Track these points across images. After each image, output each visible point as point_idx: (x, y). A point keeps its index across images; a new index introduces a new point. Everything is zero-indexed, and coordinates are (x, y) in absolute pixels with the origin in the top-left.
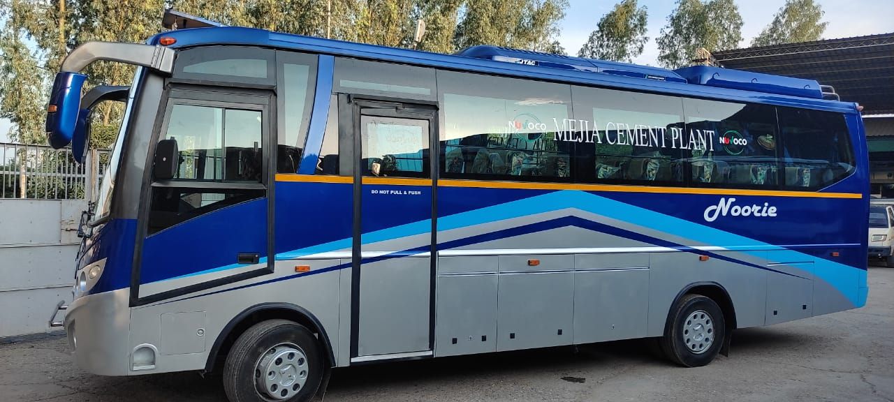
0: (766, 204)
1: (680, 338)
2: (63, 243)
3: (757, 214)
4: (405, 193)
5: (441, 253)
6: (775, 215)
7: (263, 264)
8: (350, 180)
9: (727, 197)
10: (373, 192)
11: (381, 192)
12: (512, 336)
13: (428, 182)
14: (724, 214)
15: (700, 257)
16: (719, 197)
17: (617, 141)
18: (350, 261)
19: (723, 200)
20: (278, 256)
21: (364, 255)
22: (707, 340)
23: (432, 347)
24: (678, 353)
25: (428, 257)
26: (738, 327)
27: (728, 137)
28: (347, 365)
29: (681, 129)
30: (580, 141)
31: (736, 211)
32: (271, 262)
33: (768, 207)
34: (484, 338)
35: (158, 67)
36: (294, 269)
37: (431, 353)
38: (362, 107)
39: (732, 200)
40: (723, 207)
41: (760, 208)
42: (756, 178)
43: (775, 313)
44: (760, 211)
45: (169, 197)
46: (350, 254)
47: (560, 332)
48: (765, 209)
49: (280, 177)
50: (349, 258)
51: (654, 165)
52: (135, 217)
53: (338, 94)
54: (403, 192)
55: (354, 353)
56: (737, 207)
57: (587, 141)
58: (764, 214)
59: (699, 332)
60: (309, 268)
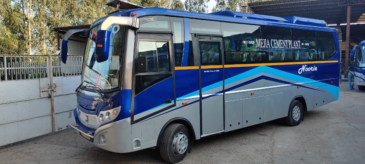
0: (314, 66)
1: (292, 116)
2: (41, 97)
3: (312, 70)
4: (215, 71)
5: (226, 93)
6: (317, 70)
7: (173, 103)
8: (197, 68)
9: (304, 65)
10: (205, 72)
11: (207, 71)
12: (247, 122)
13: (221, 66)
14: (304, 71)
15: (298, 87)
16: (302, 65)
17: (274, 47)
18: (199, 99)
19: (303, 66)
20: (177, 99)
21: (203, 96)
22: (298, 116)
23: (224, 129)
24: (291, 122)
25: (222, 95)
26: (307, 110)
27: (304, 43)
28: (200, 138)
29: (291, 41)
30: (264, 47)
31: (307, 70)
32: (175, 102)
33: (315, 67)
34: (239, 123)
35: (134, 26)
36: (182, 104)
37: (224, 131)
38: (199, 39)
39: (306, 66)
40: (303, 68)
41: (313, 68)
42: (310, 57)
43: (316, 104)
44: (313, 69)
45: (141, 79)
46: (199, 96)
47: (260, 118)
48: (314, 68)
49: (177, 68)
50: (199, 98)
51: (283, 55)
52: (130, 88)
53: (192, 34)
54: (214, 71)
55: (201, 134)
56: (307, 68)
57: (266, 47)
58: (314, 70)
59: (297, 114)
60: (187, 103)
